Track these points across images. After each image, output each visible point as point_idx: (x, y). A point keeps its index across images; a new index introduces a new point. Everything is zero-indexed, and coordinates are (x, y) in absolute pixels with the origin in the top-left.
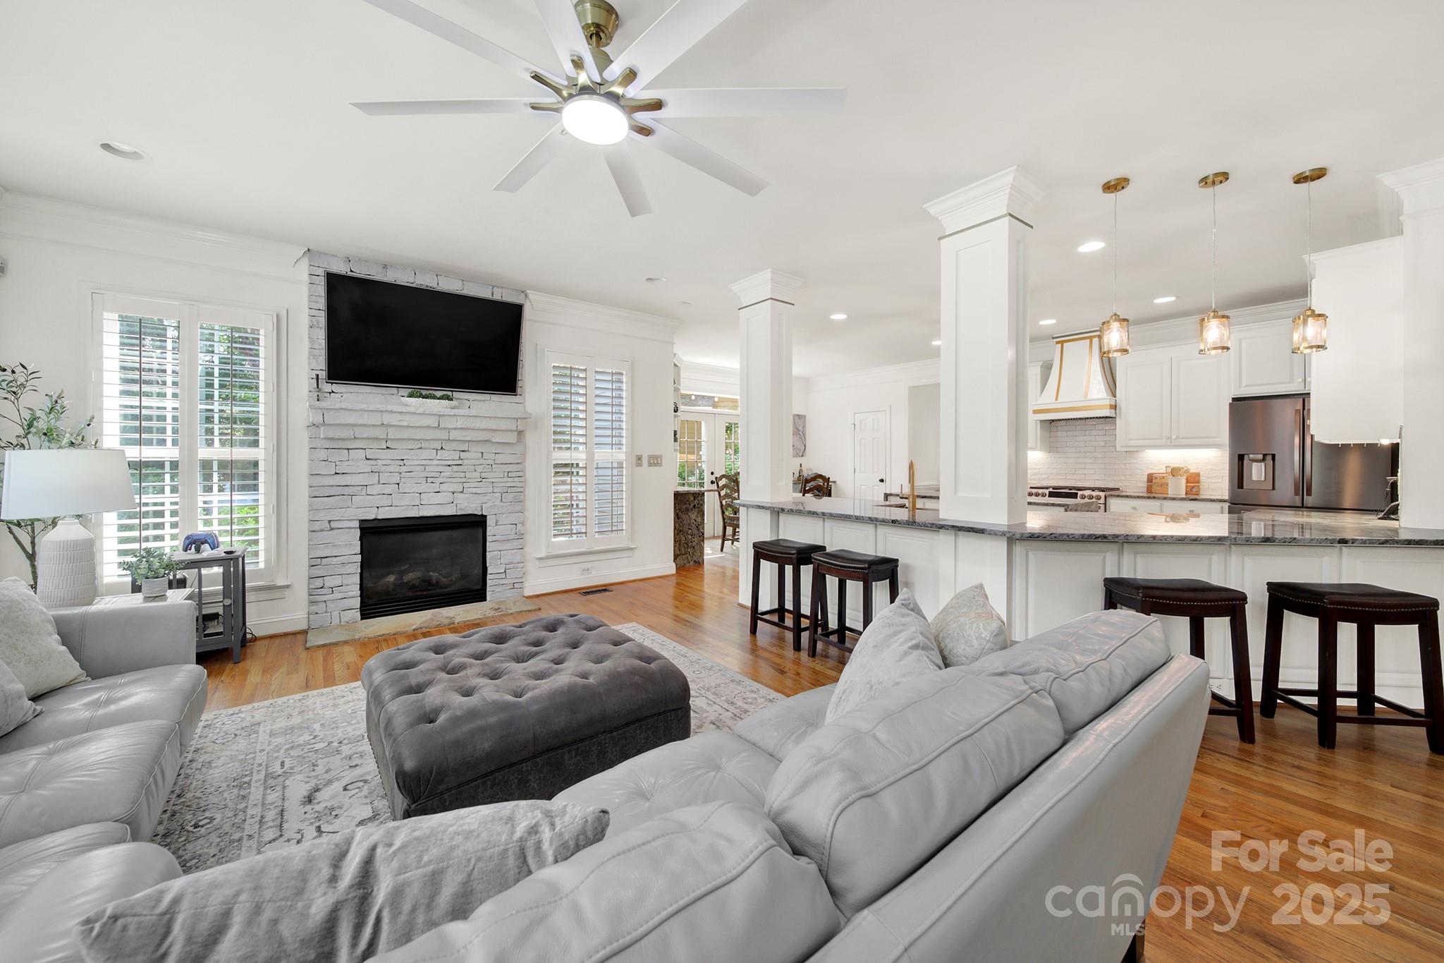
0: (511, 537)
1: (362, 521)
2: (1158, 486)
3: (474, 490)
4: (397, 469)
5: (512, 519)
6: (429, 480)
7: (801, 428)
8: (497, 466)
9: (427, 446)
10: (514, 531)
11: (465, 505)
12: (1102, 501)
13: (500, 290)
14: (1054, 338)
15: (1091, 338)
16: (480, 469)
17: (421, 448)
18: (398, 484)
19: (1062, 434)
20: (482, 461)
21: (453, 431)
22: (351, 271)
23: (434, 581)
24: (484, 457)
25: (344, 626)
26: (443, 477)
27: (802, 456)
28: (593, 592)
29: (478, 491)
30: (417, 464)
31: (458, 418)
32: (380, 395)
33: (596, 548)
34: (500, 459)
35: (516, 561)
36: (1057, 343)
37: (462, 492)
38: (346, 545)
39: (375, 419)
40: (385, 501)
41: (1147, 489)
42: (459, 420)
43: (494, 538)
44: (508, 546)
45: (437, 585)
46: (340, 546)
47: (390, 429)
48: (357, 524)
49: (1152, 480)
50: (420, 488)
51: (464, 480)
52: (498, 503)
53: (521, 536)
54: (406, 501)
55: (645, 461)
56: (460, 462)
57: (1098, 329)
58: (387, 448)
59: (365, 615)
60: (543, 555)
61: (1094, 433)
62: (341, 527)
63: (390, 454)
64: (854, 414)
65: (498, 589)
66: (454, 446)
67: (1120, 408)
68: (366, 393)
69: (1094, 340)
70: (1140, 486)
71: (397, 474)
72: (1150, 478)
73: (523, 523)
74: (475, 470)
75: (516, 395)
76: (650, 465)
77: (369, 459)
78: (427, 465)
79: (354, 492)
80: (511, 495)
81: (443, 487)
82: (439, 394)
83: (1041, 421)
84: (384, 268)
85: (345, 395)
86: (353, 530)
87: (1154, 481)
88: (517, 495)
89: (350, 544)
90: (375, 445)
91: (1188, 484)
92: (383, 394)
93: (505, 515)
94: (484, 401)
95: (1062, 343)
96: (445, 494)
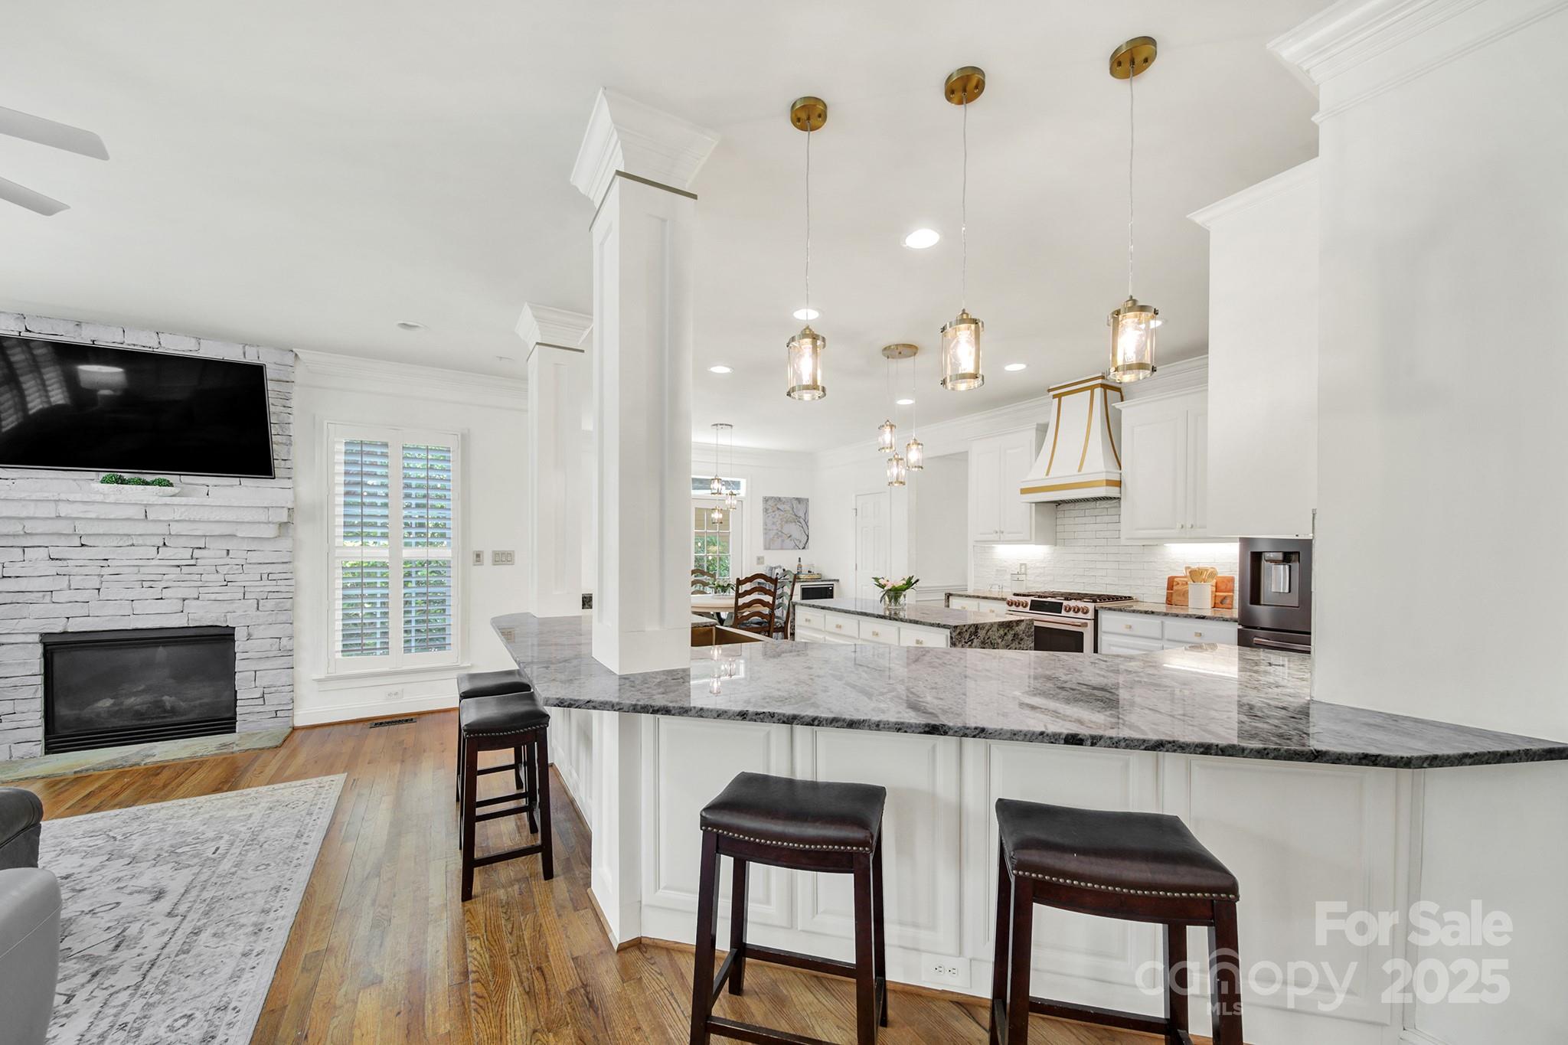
0: (271, 654)
1: (43, 635)
2: (1179, 595)
3: (213, 596)
4: (98, 571)
5: (275, 631)
6: (146, 584)
7: (801, 514)
8: (249, 566)
9: (141, 542)
10: (276, 647)
11: (203, 614)
12: (1091, 615)
13: (254, 350)
14: (1049, 391)
15: (1092, 388)
16: (223, 570)
17: (133, 545)
18: (99, 589)
19: (1071, 521)
20: (227, 560)
21: (175, 523)
22: (27, 330)
23: (168, 706)
24: (230, 556)
25: (16, 762)
26: (167, 581)
27: (804, 548)
28: (400, 722)
29: (220, 597)
30: (128, 564)
31: (175, 508)
32: (71, 481)
33: (405, 668)
34: (254, 557)
35: (279, 684)
36: (1055, 396)
37: (198, 599)
38: (20, 664)
39: (49, 510)
40: (79, 610)
41: (1167, 598)
42: (176, 510)
43: (245, 656)
44: (268, 665)
45: (173, 711)
46: (11, 664)
47: (77, 523)
48: (37, 638)
49: (1173, 586)
50: (131, 595)
51: (200, 584)
52: (252, 612)
53: (289, 653)
54: (110, 609)
55: (487, 558)
56: (193, 562)
57: (1100, 375)
58: (83, 545)
59: (50, 749)
60: (323, 676)
61: (1107, 519)
62: (13, 642)
63: (86, 553)
64: (856, 496)
65: (251, 718)
66: (182, 541)
67: (1125, 485)
68: (51, 479)
69: (1095, 390)
70: (1154, 595)
71: (96, 577)
72: (1171, 583)
73: (291, 638)
74: (217, 572)
75: (274, 478)
76: (496, 562)
77: (52, 559)
78: (142, 566)
79: (33, 600)
80: (273, 602)
81: (166, 593)
82: (149, 478)
83: (1036, 503)
84: (77, 325)
85: (17, 482)
86: (31, 646)
87: (1175, 588)
88: (280, 603)
89: (25, 663)
90: (63, 542)
91: (1217, 594)
92: (75, 480)
93: (263, 626)
94: (232, 486)
95: (1059, 396)
96: (169, 601)
